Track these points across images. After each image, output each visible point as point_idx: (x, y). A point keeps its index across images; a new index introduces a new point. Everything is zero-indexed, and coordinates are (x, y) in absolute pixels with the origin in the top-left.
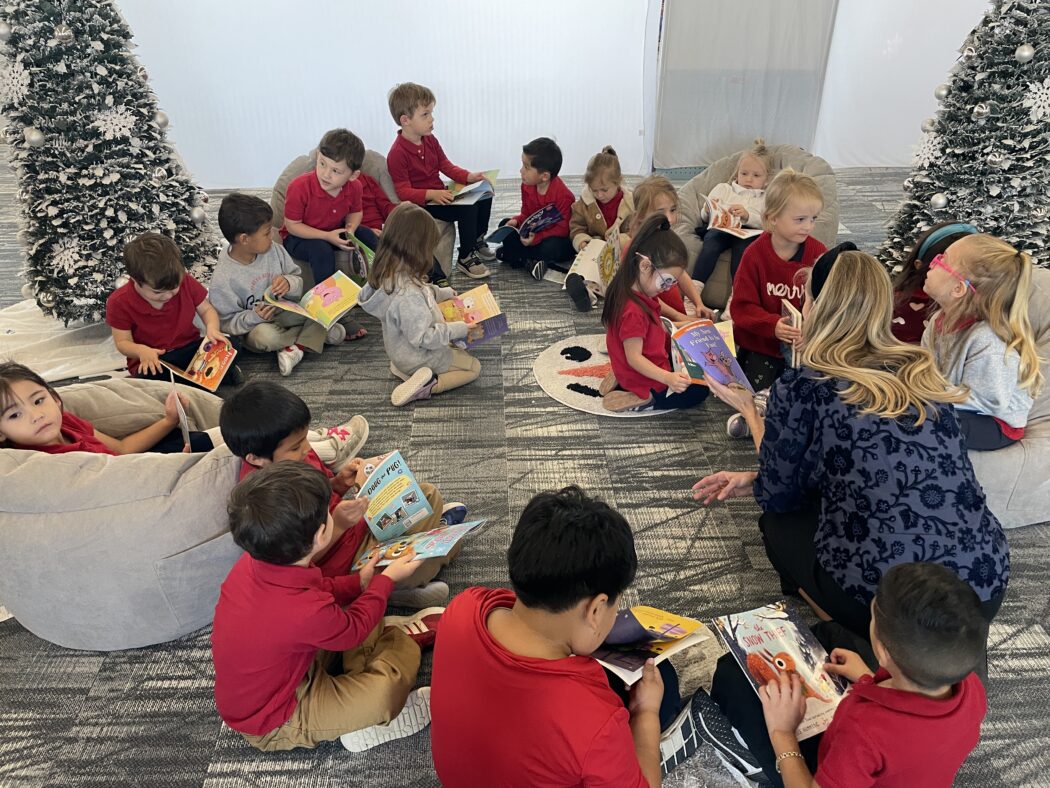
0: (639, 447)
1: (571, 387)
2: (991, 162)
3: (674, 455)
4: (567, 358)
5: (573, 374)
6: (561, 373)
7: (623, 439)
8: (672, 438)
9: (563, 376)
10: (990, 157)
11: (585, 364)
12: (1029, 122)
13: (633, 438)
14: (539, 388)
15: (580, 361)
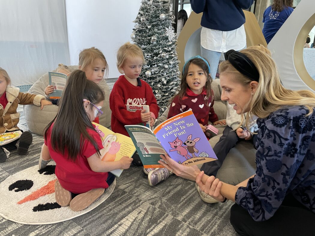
0: (120, 225)
1: (36, 209)
2: (163, 56)
3: (143, 218)
4: (16, 191)
5: (31, 199)
6: (20, 203)
7: (105, 226)
8: (130, 208)
9: (23, 204)
10: (162, 55)
11: (33, 189)
12: (169, 42)
13: (110, 221)
14: (10, 222)
15: (28, 189)
